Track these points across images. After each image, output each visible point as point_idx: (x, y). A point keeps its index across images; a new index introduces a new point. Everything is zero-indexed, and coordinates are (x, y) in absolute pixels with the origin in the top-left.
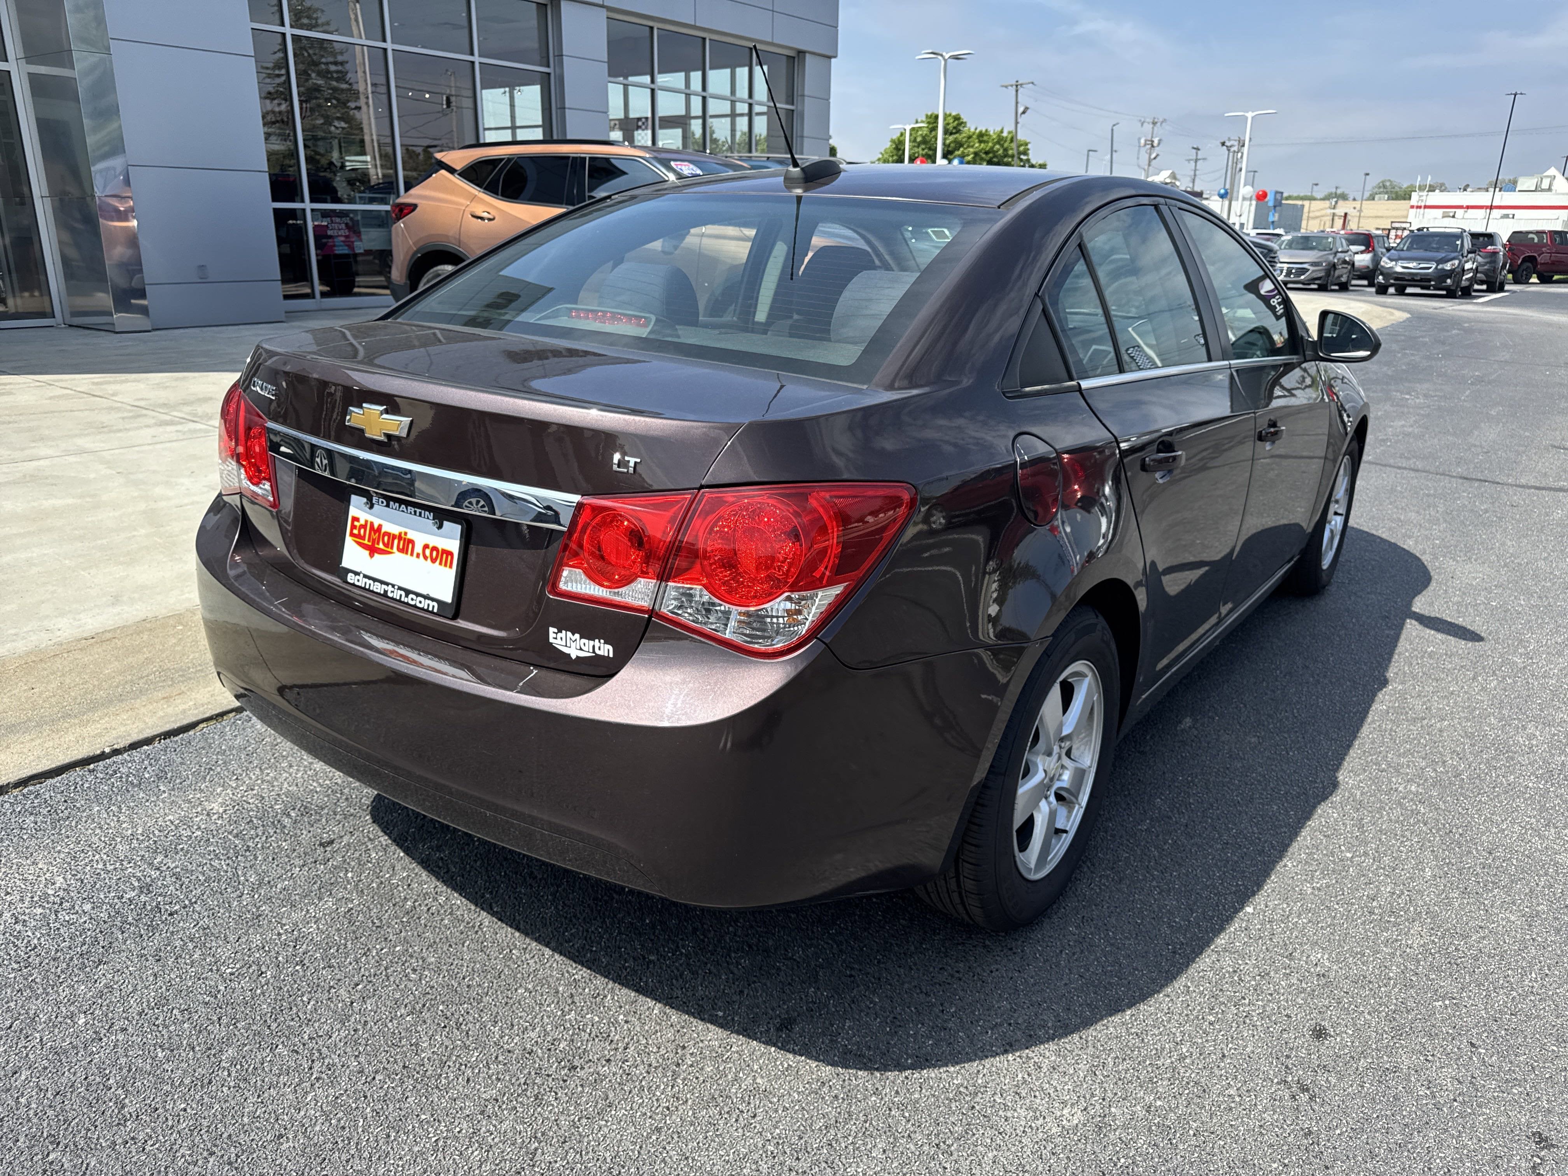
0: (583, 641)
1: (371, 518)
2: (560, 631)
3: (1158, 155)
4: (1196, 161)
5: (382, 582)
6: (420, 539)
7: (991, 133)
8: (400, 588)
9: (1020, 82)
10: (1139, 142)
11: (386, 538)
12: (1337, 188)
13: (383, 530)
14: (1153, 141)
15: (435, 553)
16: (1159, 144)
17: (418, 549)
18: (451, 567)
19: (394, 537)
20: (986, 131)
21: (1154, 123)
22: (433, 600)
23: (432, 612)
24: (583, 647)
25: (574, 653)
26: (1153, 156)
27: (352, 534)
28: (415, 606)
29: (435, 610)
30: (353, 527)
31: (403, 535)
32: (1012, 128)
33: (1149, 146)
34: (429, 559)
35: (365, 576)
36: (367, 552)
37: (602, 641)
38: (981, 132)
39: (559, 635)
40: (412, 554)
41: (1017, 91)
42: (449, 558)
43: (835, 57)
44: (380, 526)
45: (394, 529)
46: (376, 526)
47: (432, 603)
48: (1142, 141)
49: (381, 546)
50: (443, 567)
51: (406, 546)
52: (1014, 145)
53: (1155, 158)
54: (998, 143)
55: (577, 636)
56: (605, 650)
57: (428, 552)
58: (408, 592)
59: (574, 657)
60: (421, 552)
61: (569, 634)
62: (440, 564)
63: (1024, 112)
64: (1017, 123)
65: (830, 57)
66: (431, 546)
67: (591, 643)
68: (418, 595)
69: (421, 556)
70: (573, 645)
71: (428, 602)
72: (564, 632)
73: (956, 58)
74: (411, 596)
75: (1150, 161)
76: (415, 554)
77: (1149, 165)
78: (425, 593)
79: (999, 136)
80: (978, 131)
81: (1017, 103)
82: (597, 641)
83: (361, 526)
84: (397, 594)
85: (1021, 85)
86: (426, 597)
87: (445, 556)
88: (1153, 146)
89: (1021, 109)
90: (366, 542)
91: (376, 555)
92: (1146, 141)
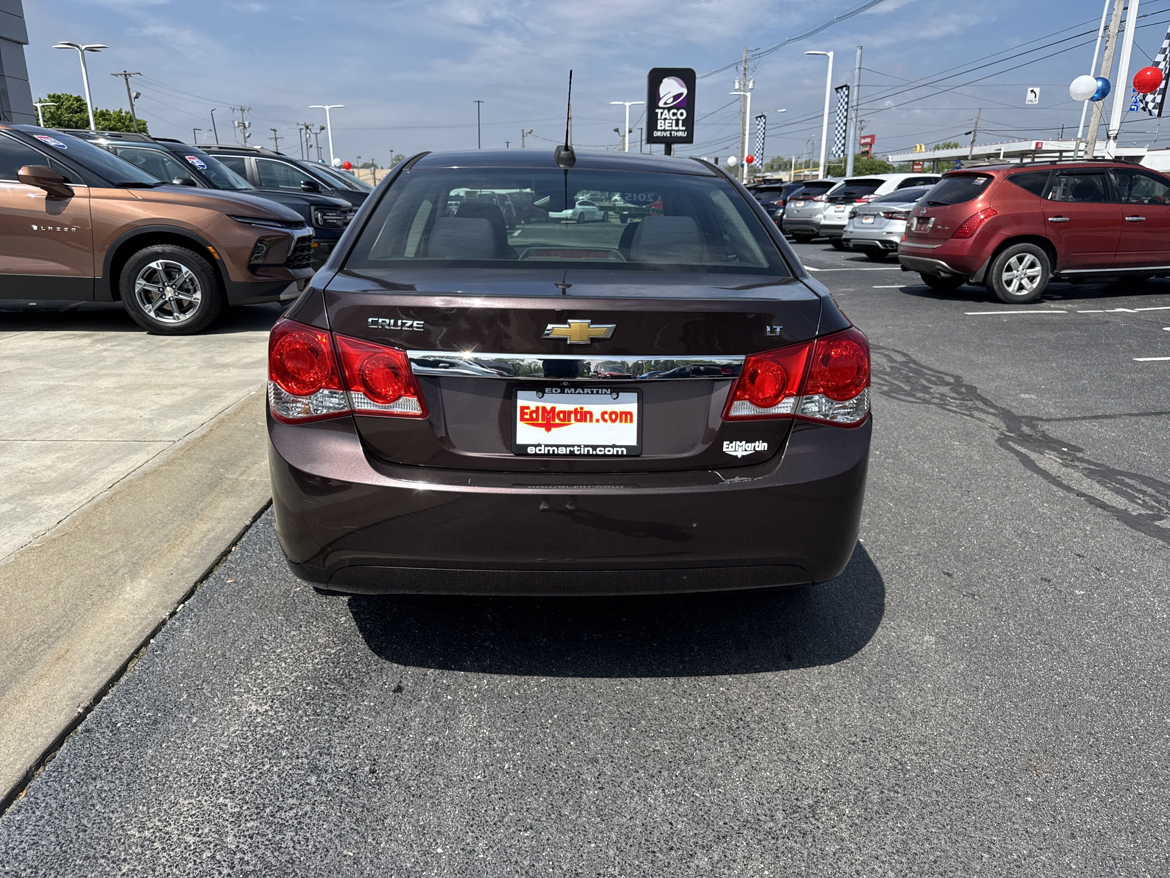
0: (748, 444)
1: (541, 404)
2: (731, 442)
3: (250, 134)
4: (276, 139)
5: (566, 446)
6: (597, 410)
7: (112, 112)
8: (586, 446)
9: (127, 73)
10: (234, 125)
11: (561, 416)
12: (373, 160)
13: (557, 410)
14: (244, 124)
15: (614, 416)
16: (249, 126)
17: (597, 415)
18: (631, 421)
19: (570, 413)
20: (107, 110)
21: (243, 110)
22: (620, 447)
23: (622, 456)
24: (747, 449)
25: (740, 454)
26: (247, 135)
27: (522, 419)
28: (605, 455)
29: (625, 453)
30: (523, 414)
31: (579, 410)
32: (129, 109)
33: (242, 127)
34: (609, 421)
35: (546, 446)
36: (543, 429)
37: (761, 442)
38: (102, 112)
39: (731, 445)
40: (591, 420)
41: (127, 79)
42: (629, 416)
43: (27, 44)
44: (553, 409)
45: (571, 407)
46: (548, 409)
47: (620, 450)
48: (236, 123)
49: (557, 421)
50: (623, 424)
51: (583, 416)
52: (134, 124)
53: (248, 137)
54: (119, 121)
55: (744, 442)
56: (762, 446)
57: (607, 417)
58: (594, 447)
59: (739, 456)
60: (599, 417)
61: (738, 443)
62: (621, 421)
63: (136, 97)
64: (132, 106)
65: (21, 44)
66: (609, 412)
67: (753, 444)
68: (605, 447)
69: (601, 420)
70: (740, 449)
71: (615, 449)
72: (734, 442)
73: (92, 50)
74: (598, 449)
75: (245, 138)
76: (594, 420)
77: (245, 142)
78: (611, 444)
79: (118, 115)
80: (98, 111)
81: (129, 89)
82: (757, 442)
83: (532, 412)
84: (584, 451)
85: (130, 75)
86: (614, 446)
87: (624, 416)
88: (245, 127)
89: (134, 95)
90: (540, 421)
91: (553, 429)
92: (239, 123)
